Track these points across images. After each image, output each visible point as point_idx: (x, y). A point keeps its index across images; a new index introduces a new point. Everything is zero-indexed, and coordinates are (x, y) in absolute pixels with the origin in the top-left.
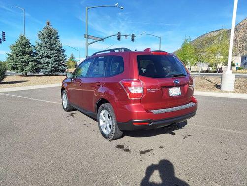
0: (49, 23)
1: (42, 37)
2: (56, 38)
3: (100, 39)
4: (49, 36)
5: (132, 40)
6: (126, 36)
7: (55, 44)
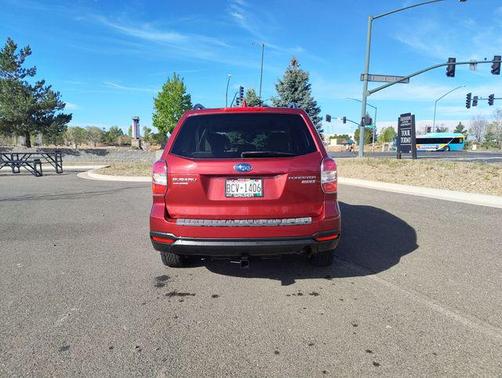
0: (294, 63)
1: (280, 88)
2: (307, 88)
3: (399, 79)
4: (293, 87)
5: (493, 72)
6: (473, 64)
7: (302, 99)
